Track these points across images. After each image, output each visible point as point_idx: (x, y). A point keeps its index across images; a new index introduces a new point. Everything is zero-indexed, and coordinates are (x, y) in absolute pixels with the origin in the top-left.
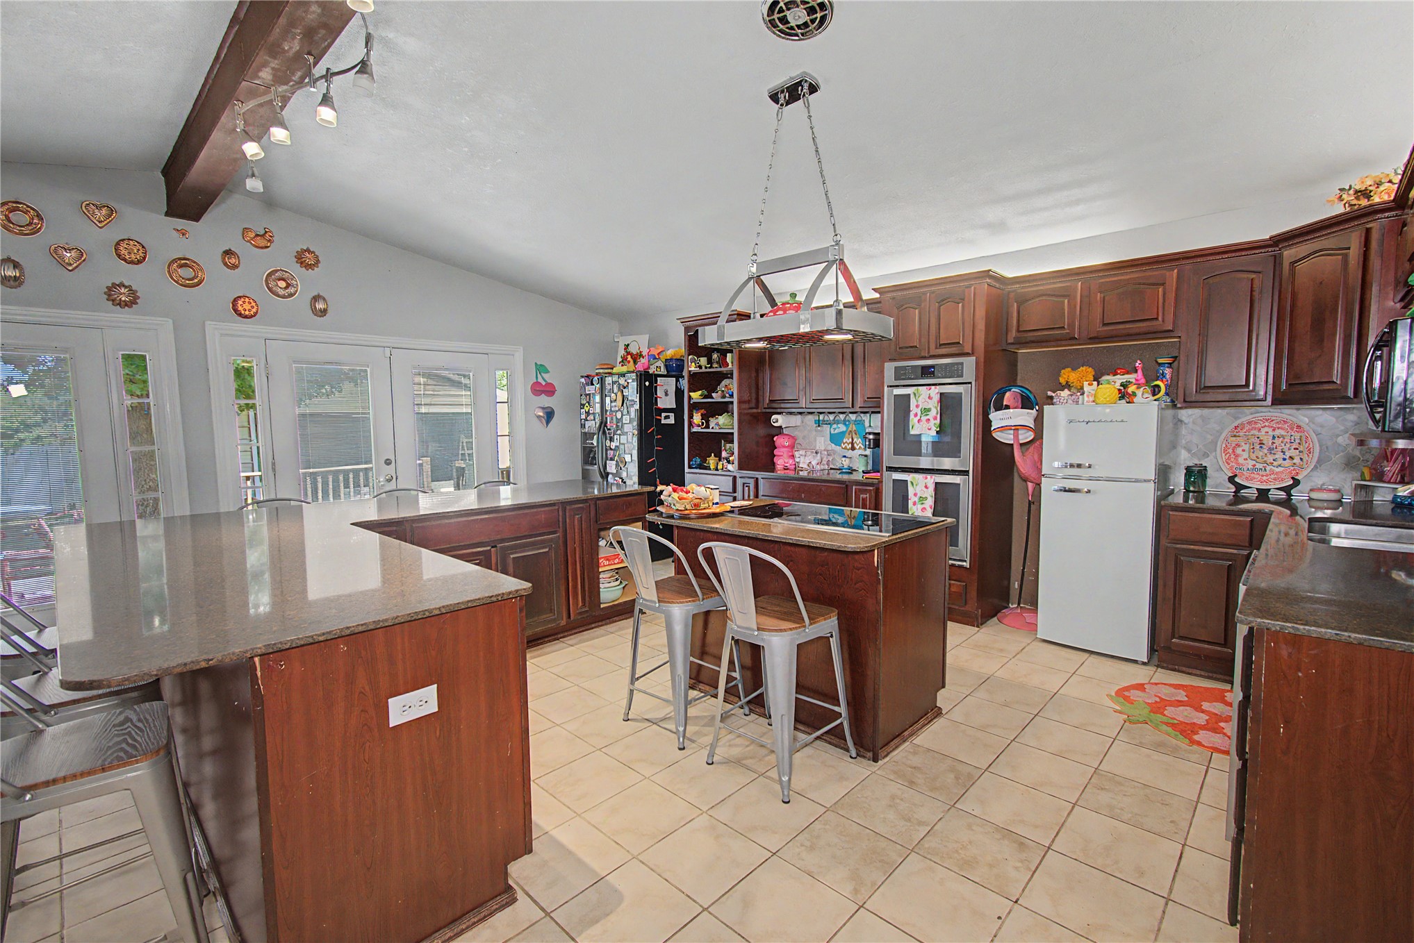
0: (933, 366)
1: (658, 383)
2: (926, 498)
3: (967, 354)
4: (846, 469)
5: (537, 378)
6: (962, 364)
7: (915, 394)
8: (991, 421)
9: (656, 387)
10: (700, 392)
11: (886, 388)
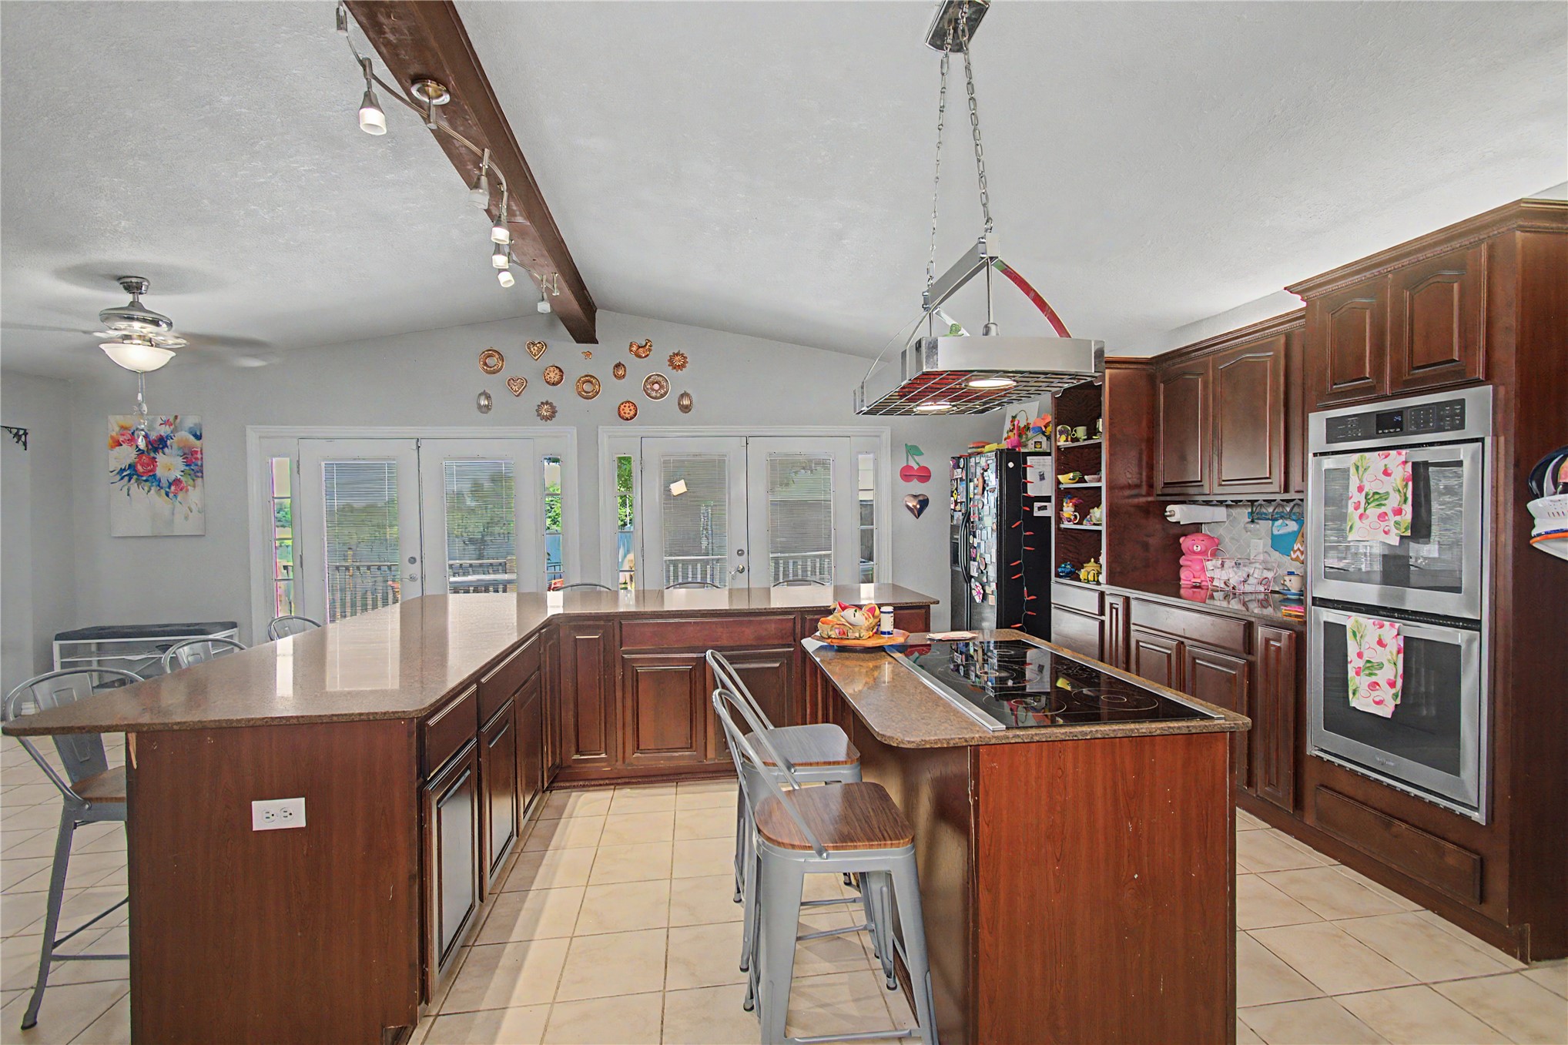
0: (1400, 412)
1: (1029, 464)
2: (1381, 666)
3: (1477, 383)
4: (1294, 594)
5: (907, 460)
6: (1462, 402)
7: (1357, 468)
8: (1533, 518)
9: (1025, 469)
10: (1071, 475)
11: (1310, 455)
